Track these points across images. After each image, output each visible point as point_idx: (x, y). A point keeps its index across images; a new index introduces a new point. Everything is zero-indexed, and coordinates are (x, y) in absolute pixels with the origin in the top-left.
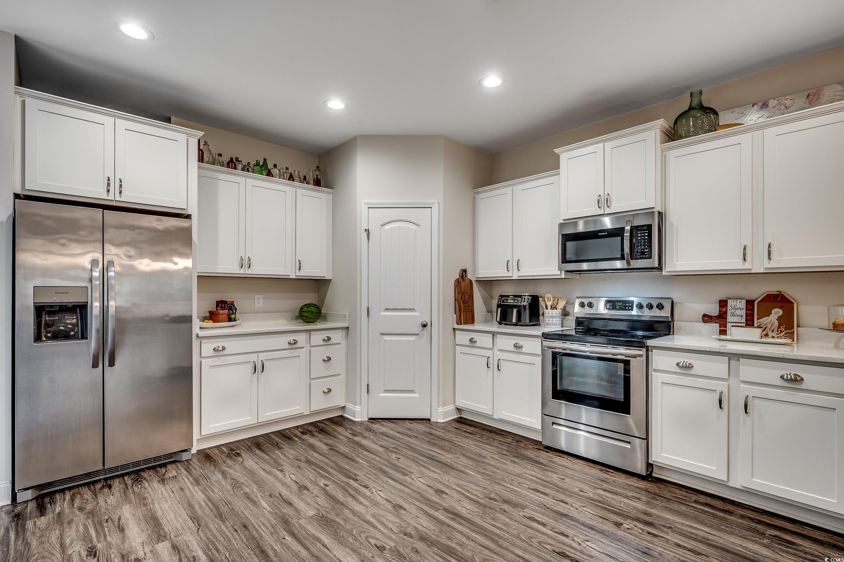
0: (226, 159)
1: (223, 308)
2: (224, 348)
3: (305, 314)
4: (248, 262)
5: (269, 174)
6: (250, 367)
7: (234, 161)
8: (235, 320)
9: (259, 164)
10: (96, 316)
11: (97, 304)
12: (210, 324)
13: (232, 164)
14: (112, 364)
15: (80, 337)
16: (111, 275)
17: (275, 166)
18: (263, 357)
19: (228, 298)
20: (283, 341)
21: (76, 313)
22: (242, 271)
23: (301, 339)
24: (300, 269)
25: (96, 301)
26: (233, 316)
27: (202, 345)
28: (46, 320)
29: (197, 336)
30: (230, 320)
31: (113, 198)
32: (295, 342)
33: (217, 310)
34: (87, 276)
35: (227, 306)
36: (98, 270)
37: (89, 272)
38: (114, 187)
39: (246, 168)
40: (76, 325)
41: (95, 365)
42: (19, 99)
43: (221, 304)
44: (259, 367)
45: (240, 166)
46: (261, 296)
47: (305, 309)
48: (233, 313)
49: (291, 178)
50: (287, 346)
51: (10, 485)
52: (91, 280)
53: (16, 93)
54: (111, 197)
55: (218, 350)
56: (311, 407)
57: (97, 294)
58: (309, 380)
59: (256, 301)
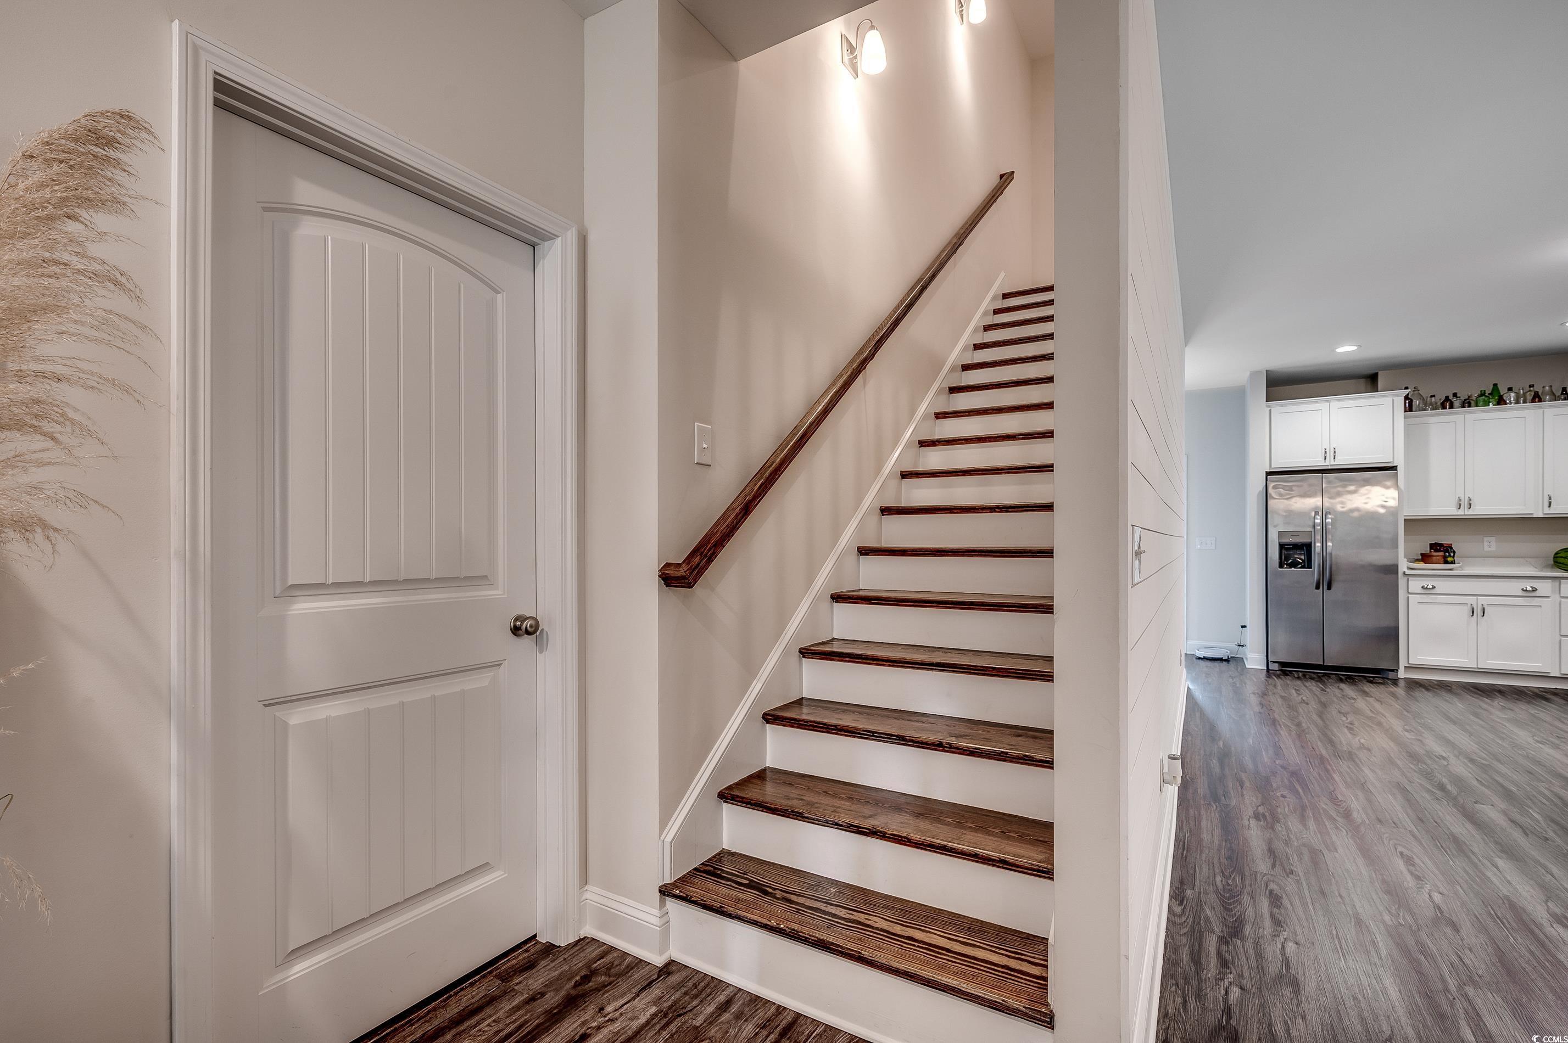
0: (1440, 397)
1: (1436, 551)
2: (1434, 587)
3: (1562, 560)
4: (1468, 502)
5: (1501, 401)
6: (1467, 610)
7: (1451, 398)
8: (1453, 563)
9: (1485, 393)
10: (1319, 554)
11: (1318, 544)
12: (1422, 565)
13: (1447, 403)
14: (1329, 588)
15: (1306, 566)
16: (1328, 522)
17: (1510, 389)
18: (1483, 600)
19: (1444, 540)
20: (1515, 587)
21: (1304, 550)
22: (1460, 512)
23: (1544, 587)
24: (1550, 506)
25: (1318, 542)
26: (1450, 559)
27: (1410, 582)
28: (1284, 553)
29: (1404, 573)
30: (1446, 562)
31: (1330, 463)
32: (1534, 589)
33: (1430, 552)
34: (1311, 524)
35: (1444, 549)
36: (1319, 517)
37: (1313, 520)
38: (1330, 455)
39: (1467, 403)
40: (1303, 561)
41: (1318, 587)
42: (1268, 409)
43: (1435, 547)
44: (1478, 611)
45: (1457, 403)
46: (1493, 539)
47: (1563, 554)
48: (1450, 556)
49: (1537, 398)
50: (1521, 593)
51: (1265, 658)
52: (1314, 527)
53: (1267, 406)
54: (1328, 463)
55: (1427, 588)
56: (1562, 667)
57: (1319, 537)
58: (1558, 637)
59: (1486, 544)
